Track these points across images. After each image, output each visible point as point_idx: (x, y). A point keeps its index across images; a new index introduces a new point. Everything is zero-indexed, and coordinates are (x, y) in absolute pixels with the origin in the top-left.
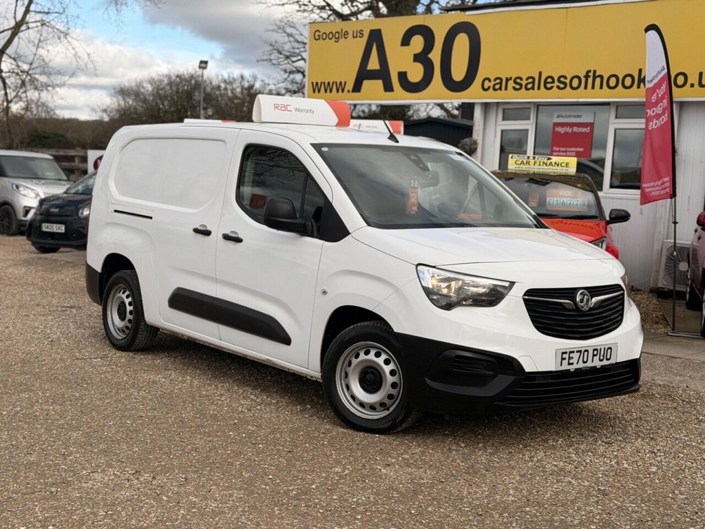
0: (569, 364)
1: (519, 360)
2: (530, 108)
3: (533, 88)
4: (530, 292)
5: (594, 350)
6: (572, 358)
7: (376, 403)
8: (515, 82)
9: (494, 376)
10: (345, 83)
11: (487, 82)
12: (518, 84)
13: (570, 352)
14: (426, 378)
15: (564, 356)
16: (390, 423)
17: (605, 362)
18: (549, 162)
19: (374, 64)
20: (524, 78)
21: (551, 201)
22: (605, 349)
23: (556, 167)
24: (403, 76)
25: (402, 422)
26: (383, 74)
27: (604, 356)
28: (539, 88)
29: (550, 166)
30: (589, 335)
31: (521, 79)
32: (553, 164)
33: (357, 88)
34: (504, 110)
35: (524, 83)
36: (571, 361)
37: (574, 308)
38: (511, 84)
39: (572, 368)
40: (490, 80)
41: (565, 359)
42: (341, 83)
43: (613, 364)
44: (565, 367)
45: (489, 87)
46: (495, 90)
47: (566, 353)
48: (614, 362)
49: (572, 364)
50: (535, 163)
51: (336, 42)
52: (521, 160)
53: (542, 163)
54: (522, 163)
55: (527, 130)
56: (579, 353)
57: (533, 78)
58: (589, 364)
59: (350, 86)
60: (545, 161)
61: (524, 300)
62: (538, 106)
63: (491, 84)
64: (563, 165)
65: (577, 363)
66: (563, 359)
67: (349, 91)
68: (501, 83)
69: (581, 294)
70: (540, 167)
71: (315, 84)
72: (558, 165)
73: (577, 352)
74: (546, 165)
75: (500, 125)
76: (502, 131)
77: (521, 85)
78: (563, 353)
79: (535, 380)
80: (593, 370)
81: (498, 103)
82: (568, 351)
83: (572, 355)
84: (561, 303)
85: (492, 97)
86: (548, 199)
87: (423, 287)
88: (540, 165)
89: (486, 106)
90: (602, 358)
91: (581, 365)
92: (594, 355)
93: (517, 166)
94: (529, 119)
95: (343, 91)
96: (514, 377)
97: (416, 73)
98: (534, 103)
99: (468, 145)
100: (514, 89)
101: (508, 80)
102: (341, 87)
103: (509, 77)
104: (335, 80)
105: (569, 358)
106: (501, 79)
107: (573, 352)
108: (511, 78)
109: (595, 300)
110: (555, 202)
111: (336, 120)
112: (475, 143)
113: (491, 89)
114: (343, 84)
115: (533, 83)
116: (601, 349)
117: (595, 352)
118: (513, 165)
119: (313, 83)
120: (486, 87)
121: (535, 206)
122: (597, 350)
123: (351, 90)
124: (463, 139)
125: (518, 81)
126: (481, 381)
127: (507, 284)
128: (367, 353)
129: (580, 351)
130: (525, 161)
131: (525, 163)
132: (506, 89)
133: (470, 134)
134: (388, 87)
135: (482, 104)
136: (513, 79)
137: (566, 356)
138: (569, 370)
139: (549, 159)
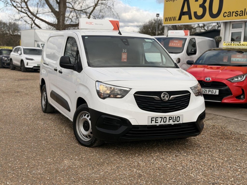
0: (156, 122)
1: (129, 120)
2: (242, 23)
3: (242, 15)
4: (137, 93)
5: (170, 117)
6: (158, 120)
7: (87, 135)
8: (236, 13)
9: (120, 126)
10: (176, 17)
11: (225, 13)
12: (237, 14)
13: (156, 118)
14: (96, 126)
15: (153, 119)
16: (90, 143)
17: (176, 123)
18: (240, 44)
19: (186, 10)
20: (239, 11)
21: (233, 60)
22: (176, 117)
23: (243, 46)
24: (195, 13)
25: (94, 142)
26: (188, 13)
27: (175, 120)
28: (244, 15)
29: (240, 46)
30: (168, 111)
31: (238, 12)
32: (241, 45)
33: (180, 19)
34: (233, 24)
35: (239, 13)
36: (157, 121)
37: (160, 99)
38: (234, 14)
39: (158, 124)
40: (226, 13)
41: (153, 120)
42: (174, 17)
43: (181, 123)
44: (154, 123)
45: (226, 16)
46: (228, 16)
47: (154, 118)
48: (182, 123)
49: (158, 122)
50: (234, 45)
51: (173, 2)
52: (228, 44)
53: (237, 45)
54: (229, 45)
55: (241, 32)
56: (161, 118)
57: (242, 11)
58: (167, 123)
59: (177, 18)
60: (238, 44)
61: (135, 96)
62: (246, 22)
63: (227, 14)
64: (245, 45)
65: (160, 122)
66: (152, 120)
67: (177, 20)
68: (230, 14)
69: (163, 94)
70: (236, 46)
71: (166, 18)
72: (243, 45)
73: (160, 118)
74: (238, 45)
75: (231, 30)
76: (232, 33)
77: (238, 14)
78: (152, 118)
79: (139, 129)
80: (170, 125)
81: (230, 22)
82: (155, 117)
83: (157, 119)
84: (153, 98)
85: (227, 20)
86: (232, 59)
87: (97, 90)
88: (236, 45)
89: (226, 23)
90: (174, 121)
91: (162, 123)
92: (169, 119)
93: (226, 46)
94: (242, 28)
95: (175, 20)
96: (127, 127)
97: (200, 12)
98: (244, 21)
99: (217, 39)
100: (235, 16)
101: (233, 12)
102: (174, 19)
103: (233, 11)
104: (172, 16)
105: (156, 120)
106: (230, 12)
107: (158, 118)
108: (234, 12)
109: (172, 97)
110: (235, 60)
111: (113, 28)
112: (221, 38)
113: (227, 16)
114: (175, 17)
115: (242, 13)
116: (173, 117)
117: (170, 118)
118: (225, 45)
119: (165, 18)
120: (225, 16)
121: (226, 61)
122: (171, 117)
123: (178, 20)
124: (215, 36)
125: (237, 12)
126: (116, 128)
127: (128, 89)
128: (85, 116)
129: (162, 118)
130: (230, 44)
131: (230, 45)
132: (232, 16)
133: (219, 35)
134: (190, 18)
135: (224, 22)
136: (235, 12)
137: (154, 119)
138: (156, 125)
139: (240, 43)
